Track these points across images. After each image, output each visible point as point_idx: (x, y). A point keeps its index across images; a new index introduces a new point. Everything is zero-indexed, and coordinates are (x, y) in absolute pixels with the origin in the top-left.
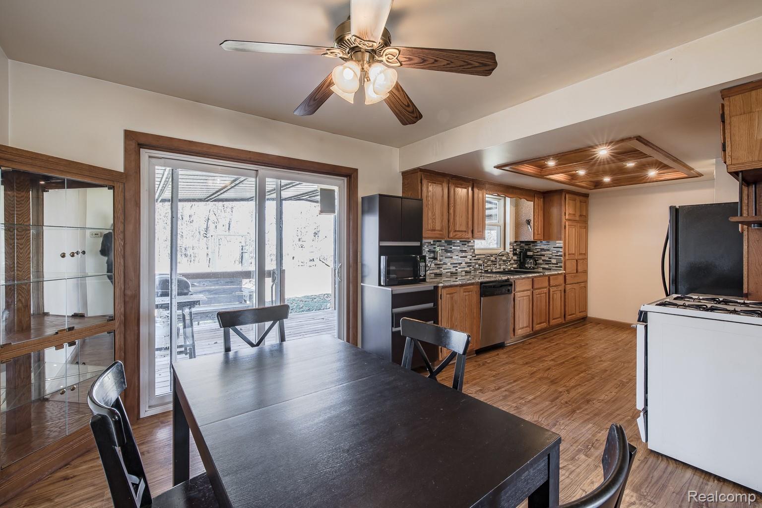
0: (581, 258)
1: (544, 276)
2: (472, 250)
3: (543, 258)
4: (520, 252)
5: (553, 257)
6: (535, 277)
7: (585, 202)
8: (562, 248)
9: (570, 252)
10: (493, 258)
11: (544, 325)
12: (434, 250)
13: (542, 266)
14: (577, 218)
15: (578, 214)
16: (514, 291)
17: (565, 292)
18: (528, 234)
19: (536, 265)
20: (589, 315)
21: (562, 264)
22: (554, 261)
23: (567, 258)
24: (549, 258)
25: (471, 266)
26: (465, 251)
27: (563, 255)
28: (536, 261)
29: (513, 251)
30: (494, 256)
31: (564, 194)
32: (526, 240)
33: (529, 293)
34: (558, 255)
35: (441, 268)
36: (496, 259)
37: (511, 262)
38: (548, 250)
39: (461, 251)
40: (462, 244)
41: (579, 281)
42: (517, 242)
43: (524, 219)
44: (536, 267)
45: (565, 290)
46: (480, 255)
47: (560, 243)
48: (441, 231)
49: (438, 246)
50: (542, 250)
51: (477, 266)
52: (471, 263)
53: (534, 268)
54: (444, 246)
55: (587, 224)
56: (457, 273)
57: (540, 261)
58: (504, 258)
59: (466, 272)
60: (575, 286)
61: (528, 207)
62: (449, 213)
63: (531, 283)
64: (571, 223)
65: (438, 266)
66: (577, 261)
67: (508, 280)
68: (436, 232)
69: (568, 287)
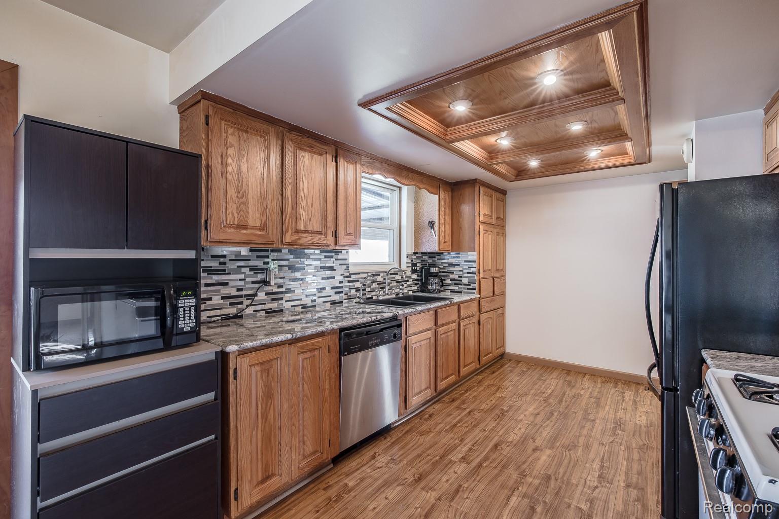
0: (498, 276)
1: (452, 304)
2: (345, 267)
3: (451, 276)
4: (422, 268)
5: (465, 275)
6: (439, 307)
7: (503, 201)
8: (475, 262)
9: (486, 268)
10: (380, 279)
11: (452, 378)
12: (265, 266)
13: (450, 288)
14: (494, 221)
15: (494, 216)
16: (406, 334)
17: (479, 324)
18: (431, 244)
19: (442, 286)
20: (507, 351)
21: (476, 285)
22: (465, 281)
23: (482, 276)
24: (459, 277)
25: (341, 292)
26: (331, 268)
27: (477, 273)
28: (442, 280)
29: (412, 267)
30: (382, 275)
31: (477, 186)
32: (429, 251)
33: (430, 334)
34: (471, 272)
35: (282, 299)
36: (385, 279)
37: (408, 283)
38: (459, 265)
39: (321, 268)
40: (326, 257)
41: (496, 306)
42: (417, 253)
43: (426, 220)
44: (442, 289)
45: (479, 321)
46: (359, 274)
47: (473, 256)
48: (261, 229)
49: (273, 260)
50: (451, 265)
51: (353, 291)
52: (342, 287)
53: (440, 291)
54: (288, 260)
55: (505, 230)
56: (315, 306)
57: (448, 281)
58: (398, 277)
59: (333, 303)
60: (491, 314)
61: (431, 202)
62: (282, 195)
63: (433, 316)
64: (486, 228)
65: (275, 296)
66: (493, 279)
67: (394, 318)
68: (249, 231)
69: (484, 317)
